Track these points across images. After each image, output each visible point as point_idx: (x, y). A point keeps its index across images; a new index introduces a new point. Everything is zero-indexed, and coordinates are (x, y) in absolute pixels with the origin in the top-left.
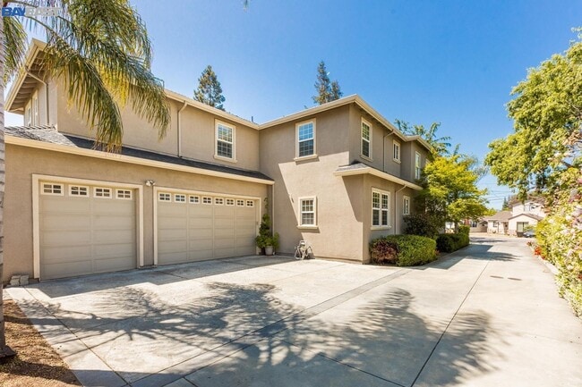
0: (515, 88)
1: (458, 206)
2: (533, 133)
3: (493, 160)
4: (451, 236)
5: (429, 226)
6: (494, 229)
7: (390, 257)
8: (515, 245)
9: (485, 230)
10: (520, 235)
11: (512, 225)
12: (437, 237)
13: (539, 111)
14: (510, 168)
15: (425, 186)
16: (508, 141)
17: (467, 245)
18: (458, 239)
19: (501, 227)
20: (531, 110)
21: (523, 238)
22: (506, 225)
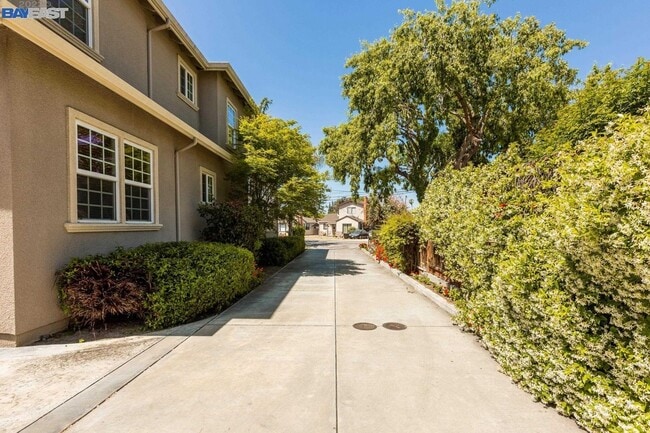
0: (349, 60)
1: (291, 189)
2: (367, 117)
3: (327, 147)
4: (283, 240)
5: (246, 224)
6: (325, 231)
7: (127, 307)
8: (345, 247)
9: (316, 232)
10: (347, 236)
11: (339, 228)
12: (259, 244)
13: (372, 91)
14: (346, 158)
15: (240, 154)
16: (340, 130)
17: (303, 251)
18: (292, 245)
19: (330, 229)
20: (365, 89)
21: (349, 240)
22: (334, 227)
